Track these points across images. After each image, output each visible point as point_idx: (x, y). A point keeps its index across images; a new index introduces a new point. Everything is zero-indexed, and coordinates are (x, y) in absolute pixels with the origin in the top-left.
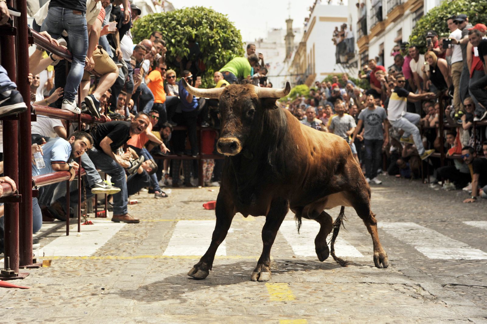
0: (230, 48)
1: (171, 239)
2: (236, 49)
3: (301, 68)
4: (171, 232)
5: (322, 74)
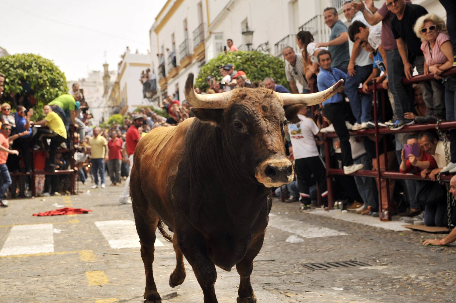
0: (57, 86)
2: (61, 87)
3: (116, 101)
5: (133, 106)
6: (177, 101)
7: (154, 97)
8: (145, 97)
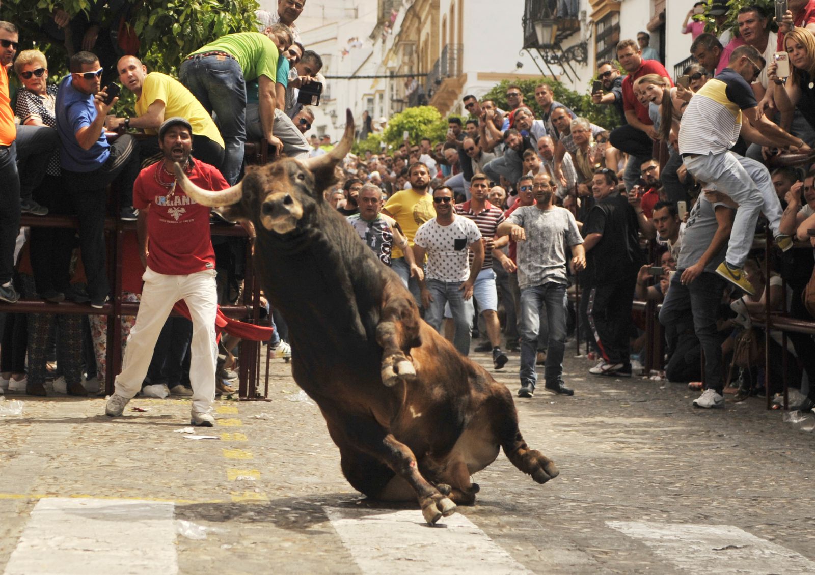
1: (15, 554)
3: (421, 56)
4: (14, 533)
5: (482, 76)
6: (658, 64)
7: (566, 45)
8: (530, 42)
